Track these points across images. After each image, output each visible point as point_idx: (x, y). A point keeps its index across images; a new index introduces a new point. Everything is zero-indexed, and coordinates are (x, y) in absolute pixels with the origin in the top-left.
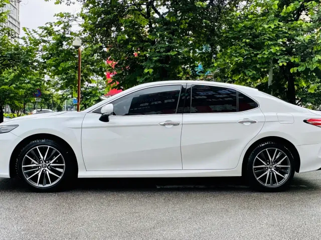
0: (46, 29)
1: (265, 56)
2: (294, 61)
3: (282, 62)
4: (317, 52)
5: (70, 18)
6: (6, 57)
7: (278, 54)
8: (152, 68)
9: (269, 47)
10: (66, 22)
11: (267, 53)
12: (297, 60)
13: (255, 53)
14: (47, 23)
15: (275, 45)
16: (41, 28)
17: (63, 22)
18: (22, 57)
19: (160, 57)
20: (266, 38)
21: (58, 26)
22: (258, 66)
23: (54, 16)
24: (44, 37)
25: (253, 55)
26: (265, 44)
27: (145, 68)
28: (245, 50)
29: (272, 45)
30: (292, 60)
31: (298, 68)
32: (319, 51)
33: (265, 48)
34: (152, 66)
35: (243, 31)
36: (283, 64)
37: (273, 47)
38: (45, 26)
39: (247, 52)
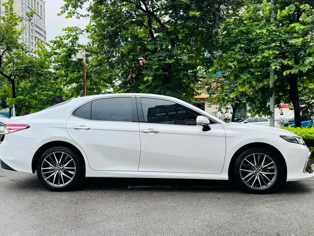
0: (55, 43)
1: (259, 60)
2: (288, 64)
3: (275, 65)
4: (310, 55)
5: (77, 32)
6: (21, 69)
7: (271, 58)
8: (151, 76)
9: (263, 51)
10: (74, 35)
11: (260, 57)
12: (290, 63)
13: (250, 57)
14: (57, 37)
15: (269, 49)
16: (51, 42)
17: (71, 35)
18: (35, 69)
19: (159, 65)
20: (261, 42)
21: (67, 39)
22: (252, 70)
23: (63, 31)
24: (55, 50)
25: (247, 59)
26: (259, 48)
27: (145, 76)
28: (240, 55)
29: (266, 49)
30: (285, 62)
31: (291, 71)
32: (313, 53)
33: (260, 52)
34: (152, 74)
35: (238, 36)
36: (276, 68)
37: (266, 51)
38: (55, 40)
39: (241, 57)
